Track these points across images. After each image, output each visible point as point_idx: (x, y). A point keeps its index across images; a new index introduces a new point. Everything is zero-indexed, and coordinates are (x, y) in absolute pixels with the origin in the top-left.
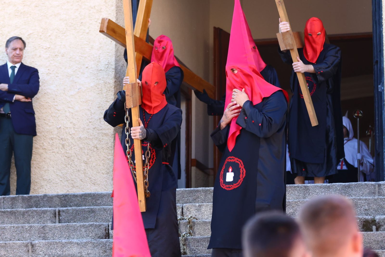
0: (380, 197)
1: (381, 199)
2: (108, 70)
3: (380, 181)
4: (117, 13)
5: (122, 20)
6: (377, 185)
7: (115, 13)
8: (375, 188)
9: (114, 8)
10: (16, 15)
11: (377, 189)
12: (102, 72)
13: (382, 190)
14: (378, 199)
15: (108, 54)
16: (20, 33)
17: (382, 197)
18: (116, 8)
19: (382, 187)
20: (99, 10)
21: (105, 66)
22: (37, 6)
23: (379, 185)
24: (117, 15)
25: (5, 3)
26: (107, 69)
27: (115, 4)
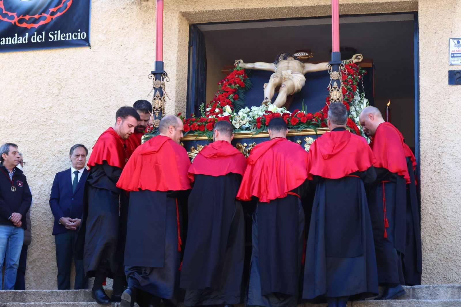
0: (414, 300)
1: (414, 302)
3: (414, 285)
6: (411, 289)
8: (410, 292)
10: (83, 123)
11: (411, 292)
13: (416, 293)
14: (412, 301)
16: (87, 139)
17: (415, 300)
19: (416, 291)
22: (102, 115)
23: (414, 289)
25: (73, 111)
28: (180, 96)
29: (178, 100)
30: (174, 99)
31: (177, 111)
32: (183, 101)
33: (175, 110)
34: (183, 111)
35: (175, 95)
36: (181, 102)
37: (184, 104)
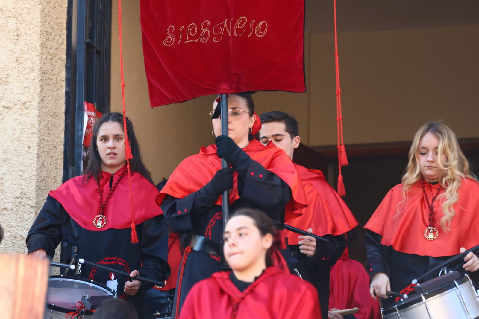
2: (21, 209)
4: (41, 86)
5: (52, 102)
7: (38, 86)
9: (36, 74)
12: (8, 213)
15: (21, 173)
18: (40, 76)
20: (4, 79)
21: (14, 200)
24: (42, 91)
26: (17, 208)
27: (39, 67)
28: (51, 23)
29: (47, 32)
30: (38, 29)
31: (44, 57)
32: (58, 32)
33: (41, 53)
34: (58, 57)
35: (39, 20)
36: (53, 36)
37: (61, 39)
